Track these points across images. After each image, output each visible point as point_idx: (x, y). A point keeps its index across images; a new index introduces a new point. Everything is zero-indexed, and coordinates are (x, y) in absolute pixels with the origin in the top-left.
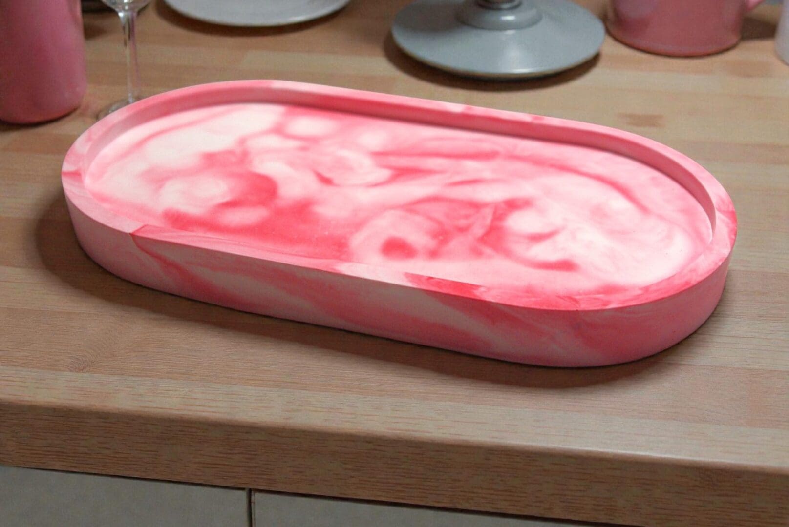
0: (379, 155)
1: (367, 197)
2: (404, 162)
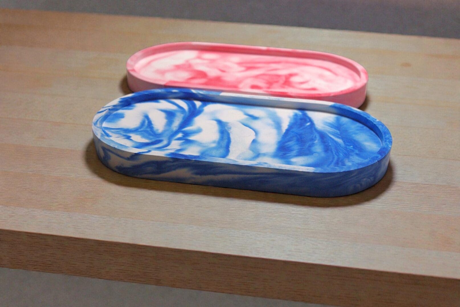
0: (240, 64)
1: (240, 75)
2: (249, 65)
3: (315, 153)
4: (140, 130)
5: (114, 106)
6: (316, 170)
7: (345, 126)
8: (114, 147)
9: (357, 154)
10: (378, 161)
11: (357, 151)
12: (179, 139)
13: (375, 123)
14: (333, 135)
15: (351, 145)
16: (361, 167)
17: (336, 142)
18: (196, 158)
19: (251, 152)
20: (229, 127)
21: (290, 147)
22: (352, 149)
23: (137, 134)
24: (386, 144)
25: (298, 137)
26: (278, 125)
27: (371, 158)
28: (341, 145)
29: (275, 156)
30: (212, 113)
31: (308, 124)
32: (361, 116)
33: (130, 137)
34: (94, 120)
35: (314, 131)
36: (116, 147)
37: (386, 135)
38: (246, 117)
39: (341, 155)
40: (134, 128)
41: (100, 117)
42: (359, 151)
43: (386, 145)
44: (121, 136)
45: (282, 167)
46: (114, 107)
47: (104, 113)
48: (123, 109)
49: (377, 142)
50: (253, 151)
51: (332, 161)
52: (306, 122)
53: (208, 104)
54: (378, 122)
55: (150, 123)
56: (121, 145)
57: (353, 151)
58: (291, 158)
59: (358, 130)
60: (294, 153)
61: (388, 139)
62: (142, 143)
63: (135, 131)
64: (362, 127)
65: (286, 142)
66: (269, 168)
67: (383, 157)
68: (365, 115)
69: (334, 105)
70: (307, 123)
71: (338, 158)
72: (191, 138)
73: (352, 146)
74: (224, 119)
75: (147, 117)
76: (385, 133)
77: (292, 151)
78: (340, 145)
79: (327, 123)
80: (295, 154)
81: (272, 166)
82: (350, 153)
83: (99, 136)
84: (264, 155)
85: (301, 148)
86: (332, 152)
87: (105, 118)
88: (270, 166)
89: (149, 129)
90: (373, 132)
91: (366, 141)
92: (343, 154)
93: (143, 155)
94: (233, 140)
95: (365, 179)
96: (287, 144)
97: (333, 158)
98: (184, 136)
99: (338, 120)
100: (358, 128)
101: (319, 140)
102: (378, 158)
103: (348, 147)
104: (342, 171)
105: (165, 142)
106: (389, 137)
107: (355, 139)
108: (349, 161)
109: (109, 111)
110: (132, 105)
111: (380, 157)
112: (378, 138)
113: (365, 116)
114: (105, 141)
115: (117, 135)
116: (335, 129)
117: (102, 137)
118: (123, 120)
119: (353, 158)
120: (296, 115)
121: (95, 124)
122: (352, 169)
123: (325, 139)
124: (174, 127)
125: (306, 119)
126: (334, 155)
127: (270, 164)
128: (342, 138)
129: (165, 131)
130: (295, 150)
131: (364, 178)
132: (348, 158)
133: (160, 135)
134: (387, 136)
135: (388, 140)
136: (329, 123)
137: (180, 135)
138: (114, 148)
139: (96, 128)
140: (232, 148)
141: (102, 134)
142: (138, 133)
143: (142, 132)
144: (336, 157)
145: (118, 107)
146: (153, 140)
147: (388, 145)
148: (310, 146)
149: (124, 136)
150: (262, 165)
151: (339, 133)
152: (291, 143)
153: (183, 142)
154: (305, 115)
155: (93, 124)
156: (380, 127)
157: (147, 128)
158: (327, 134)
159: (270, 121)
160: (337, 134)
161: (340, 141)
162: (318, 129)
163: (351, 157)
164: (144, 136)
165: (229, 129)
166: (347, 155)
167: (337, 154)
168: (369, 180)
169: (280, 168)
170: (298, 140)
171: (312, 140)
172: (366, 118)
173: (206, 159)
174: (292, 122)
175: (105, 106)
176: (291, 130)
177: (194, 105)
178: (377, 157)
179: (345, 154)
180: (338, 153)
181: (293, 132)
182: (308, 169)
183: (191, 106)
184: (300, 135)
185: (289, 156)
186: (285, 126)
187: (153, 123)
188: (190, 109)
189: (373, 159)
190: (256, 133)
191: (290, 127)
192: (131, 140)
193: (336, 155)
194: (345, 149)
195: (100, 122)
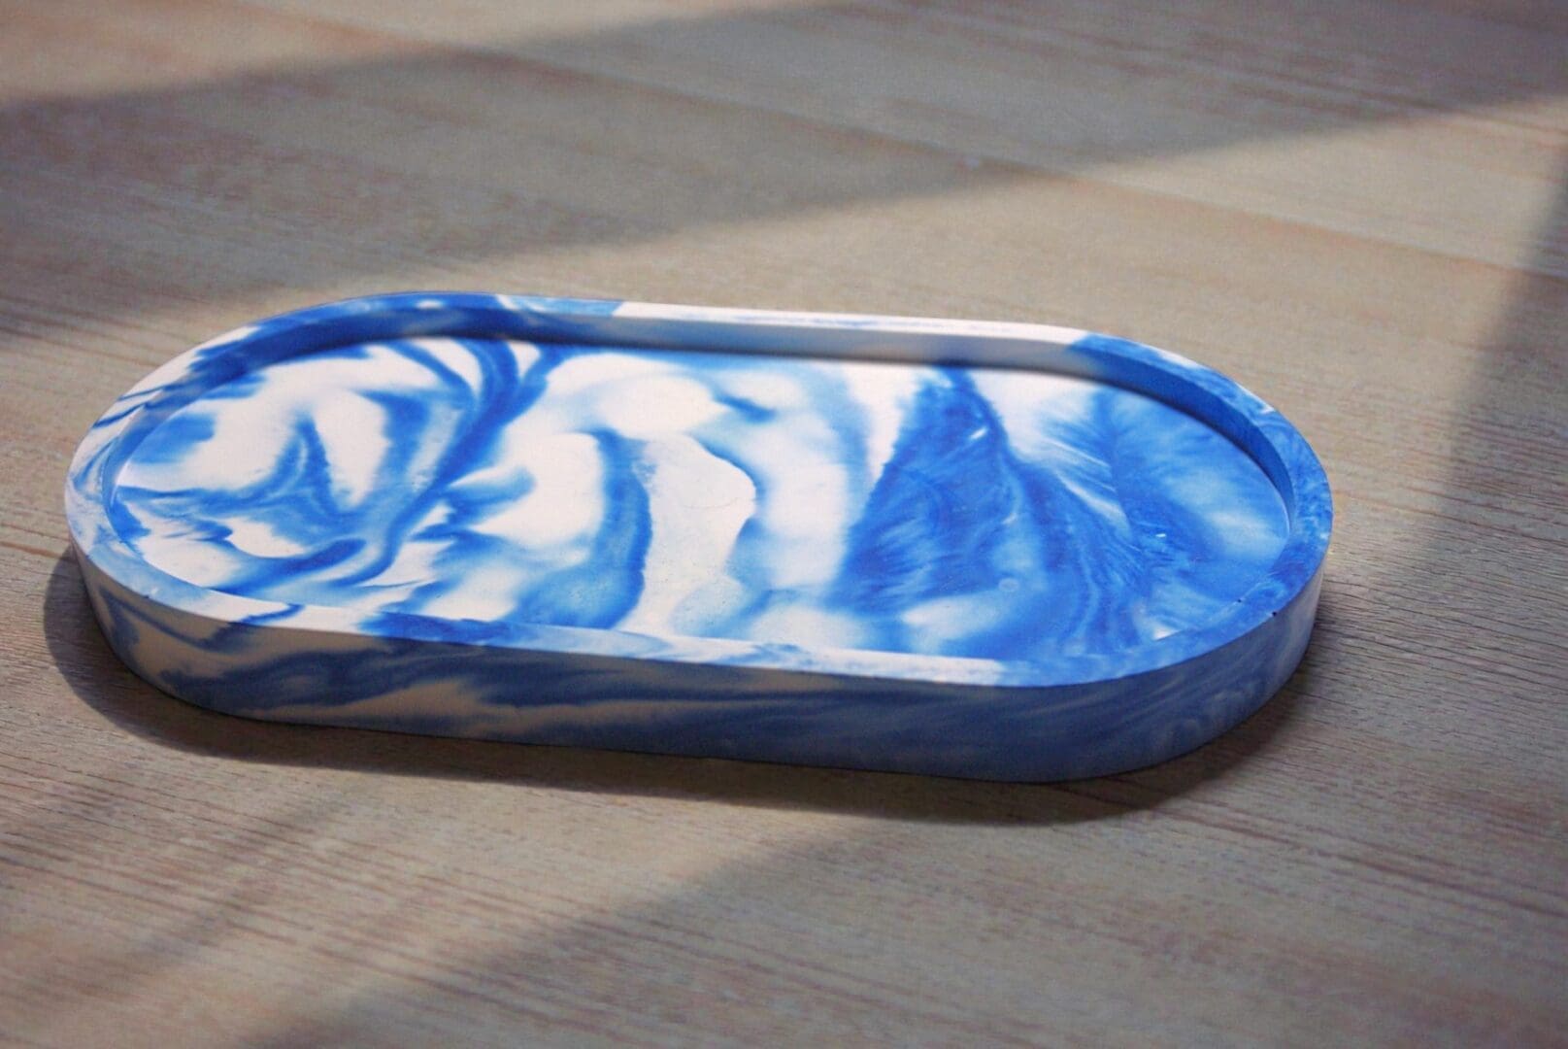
3: (1007, 574)
4: (272, 496)
5: (169, 388)
6: (1005, 675)
7: (1132, 435)
8: (145, 593)
9: (1184, 574)
10: (1274, 614)
11: (1183, 561)
12: (433, 534)
13: (1256, 423)
14: (1084, 483)
15: (1159, 531)
16: (1202, 647)
17: (1095, 517)
18: (491, 636)
19: (735, 584)
20: (646, 463)
21: (901, 551)
22: (1164, 548)
23: (256, 519)
24: (1309, 527)
25: (938, 497)
26: (852, 444)
27: (1249, 602)
28: (1116, 534)
29: (837, 599)
30: (584, 398)
31: (980, 433)
32: (1200, 390)
33: (228, 532)
34: (78, 462)
35: (1004, 469)
36: (154, 593)
37: (1305, 482)
38: (723, 409)
39: (1118, 579)
40: (250, 488)
41: (106, 443)
42: (1191, 559)
43: (1309, 533)
44: (190, 528)
45: (860, 665)
46: (169, 394)
47: (120, 428)
48: (212, 397)
49: (1268, 511)
50: (743, 579)
51: (1078, 618)
52: (970, 424)
53: (569, 356)
54: (1270, 417)
55: (318, 458)
56: (177, 583)
57: (1164, 559)
58: (903, 607)
59: (1186, 453)
60: (917, 579)
61: (1315, 498)
62: (276, 560)
63: (250, 501)
64: (1206, 438)
65: (887, 526)
66: (802, 673)
67: (1294, 595)
68: (1217, 385)
69: (1087, 341)
70: (976, 428)
71: (1106, 600)
72: (485, 526)
73: (1163, 535)
74: (626, 427)
75: (306, 430)
76: (1300, 470)
77: (907, 570)
78: (1112, 530)
79: (1056, 424)
80: (923, 588)
81: (817, 663)
82: (1155, 570)
83: (87, 545)
84: (791, 595)
85: (949, 553)
86: (1078, 569)
87: (130, 446)
88: (810, 662)
89: (308, 491)
90: (1248, 462)
91: (1223, 505)
92: (1125, 579)
93: (265, 628)
94: (658, 529)
95: (1219, 696)
96: (888, 536)
97: (1085, 598)
98: (453, 519)
99: (1102, 408)
100: (1187, 444)
101: (1022, 511)
102: (1273, 602)
103: (1145, 540)
104: (1120, 674)
105: (371, 554)
106: (1316, 489)
107: (1174, 496)
108: (1151, 613)
109: (147, 413)
110: (253, 375)
111: (1281, 591)
112: (1273, 488)
113: (1216, 392)
114: (112, 563)
115: (173, 527)
116: (1092, 452)
117: (101, 547)
118: (205, 448)
119: (1166, 595)
120: (929, 392)
121: (80, 480)
122: (1164, 662)
123: (1048, 504)
124: (419, 474)
125: (969, 410)
126: (1087, 585)
127: (808, 653)
128: (1121, 497)
129: (375, 496)
130: (921, 567)
131: (1217, 691)
132: (1147, 594)
133: (353, 518)
134: (1311, 485)
135: (1313, 508)
136: (1069, 428)
137: (438, 514)
138: (147, 597)
139: (81, 500)
140: (654, 570)
141: (101, 529)
142: (264, 510)
143: (282, 508)
144: (1095, 593)
145: (189, 392)
146: (323, 545)
147: (1314, 530)
148: (987, 544)
149: (204, 526)
150: (776, 658)
151: (1108, 475)
152: (905, 533)
153: (450, 549)
154: (965, 389)
155: (70, 483)
156: (1278, 441)
157: (301, 484)
158: (1057, 480)
159: (819, 428)
160: (1098, 476)
161: (1110, 510)
162: (1019, 457)
163: (1159, 591)
164: (284, 529)
165: (648, 475)
166: (1143, 584)
167: (1100, 576)
168: (1237, 695)
169: (855, 671)
170: (935, 516)
171: (997, 510)
172: (1218, 401)
173: (534, 636)
174: (914, 426)
175: (129, 393)
176: (908, 467)
177: (508, 364)
178: (1270, 594)
179: (1134, 575)
180: (1104, 572)
181: (914, 475)
182: (972, 672)
183: (494, 367)
184: (944, 488)
185: (896, 596)
186: (882, 449)
187: (330, 457)
188: (488, 383)
189: (1254, 604)
190: (761, 487)
191: (905, 452)
192: (229, 546)
193: (1097, 582)
194: (1134, 553)
195: (100, 470)
